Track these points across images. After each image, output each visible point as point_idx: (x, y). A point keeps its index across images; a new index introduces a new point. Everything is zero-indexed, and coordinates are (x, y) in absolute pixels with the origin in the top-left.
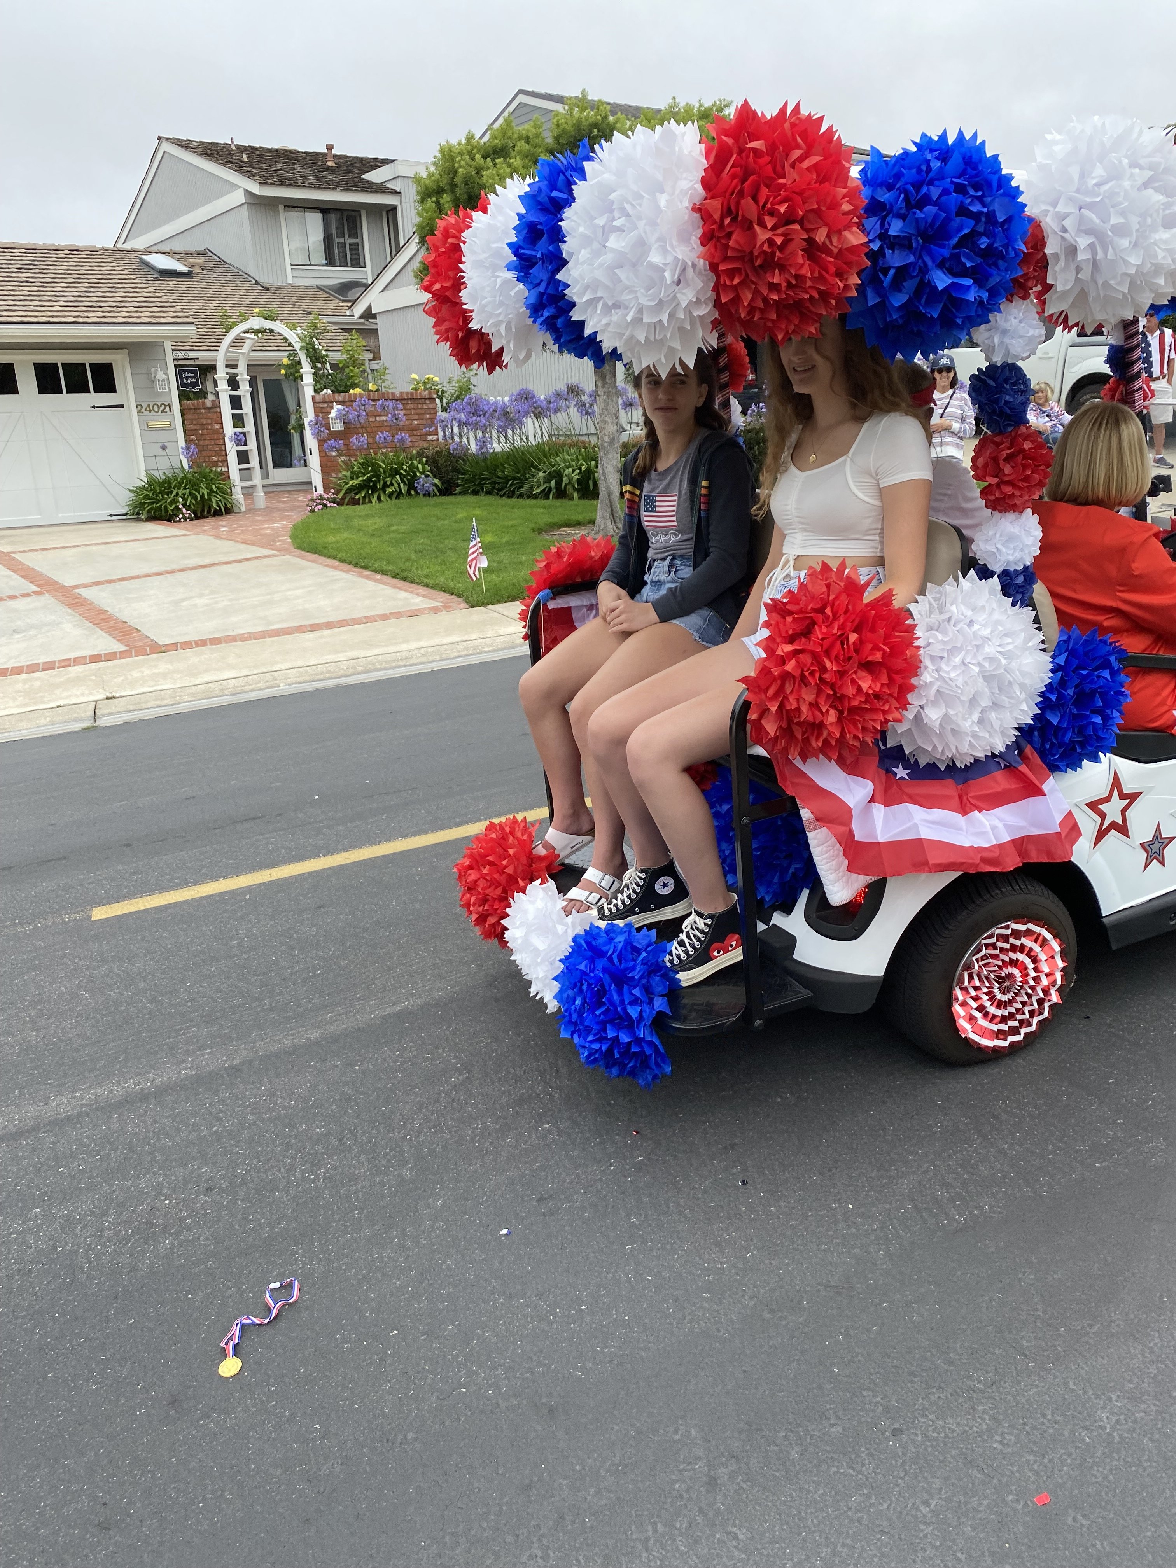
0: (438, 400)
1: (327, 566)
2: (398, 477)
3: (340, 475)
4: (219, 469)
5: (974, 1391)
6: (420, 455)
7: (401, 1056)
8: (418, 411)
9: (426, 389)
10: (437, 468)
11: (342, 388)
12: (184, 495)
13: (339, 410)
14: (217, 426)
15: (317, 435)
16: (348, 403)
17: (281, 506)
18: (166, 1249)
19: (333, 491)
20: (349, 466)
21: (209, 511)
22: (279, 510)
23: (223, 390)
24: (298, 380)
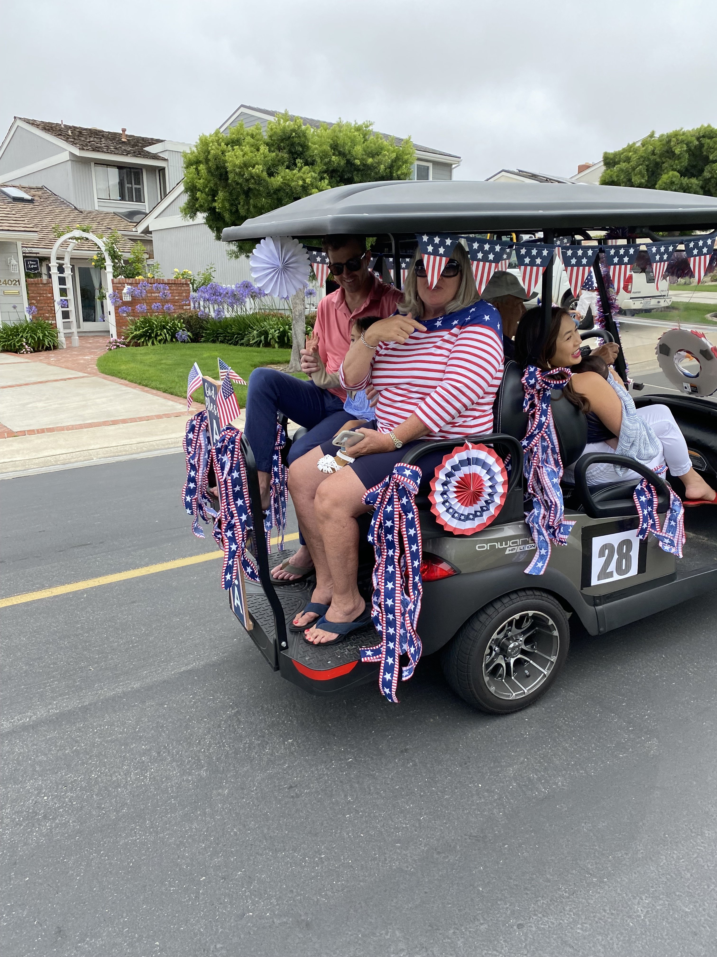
0: (191, 285)
1: (121, 384)
2: (165, 330)
3: (128, 328)
4: (50, 322)
5: (563, 898)
6: (179, 318)
7: (193, 698)
8: (177, 291)
10: (190, 326)
11: (131, 275)
12: (27, 337)
13: (128, 289)
14: (50, 295)
15: (114, 303)
16: (135, 285)
17: (89, 345)
18: (48, 829)
19: (123, 337)
20: (134, 323)
21: (43, 347)
22: (88, 348)
23: (54, 273)
24: (103, 269)
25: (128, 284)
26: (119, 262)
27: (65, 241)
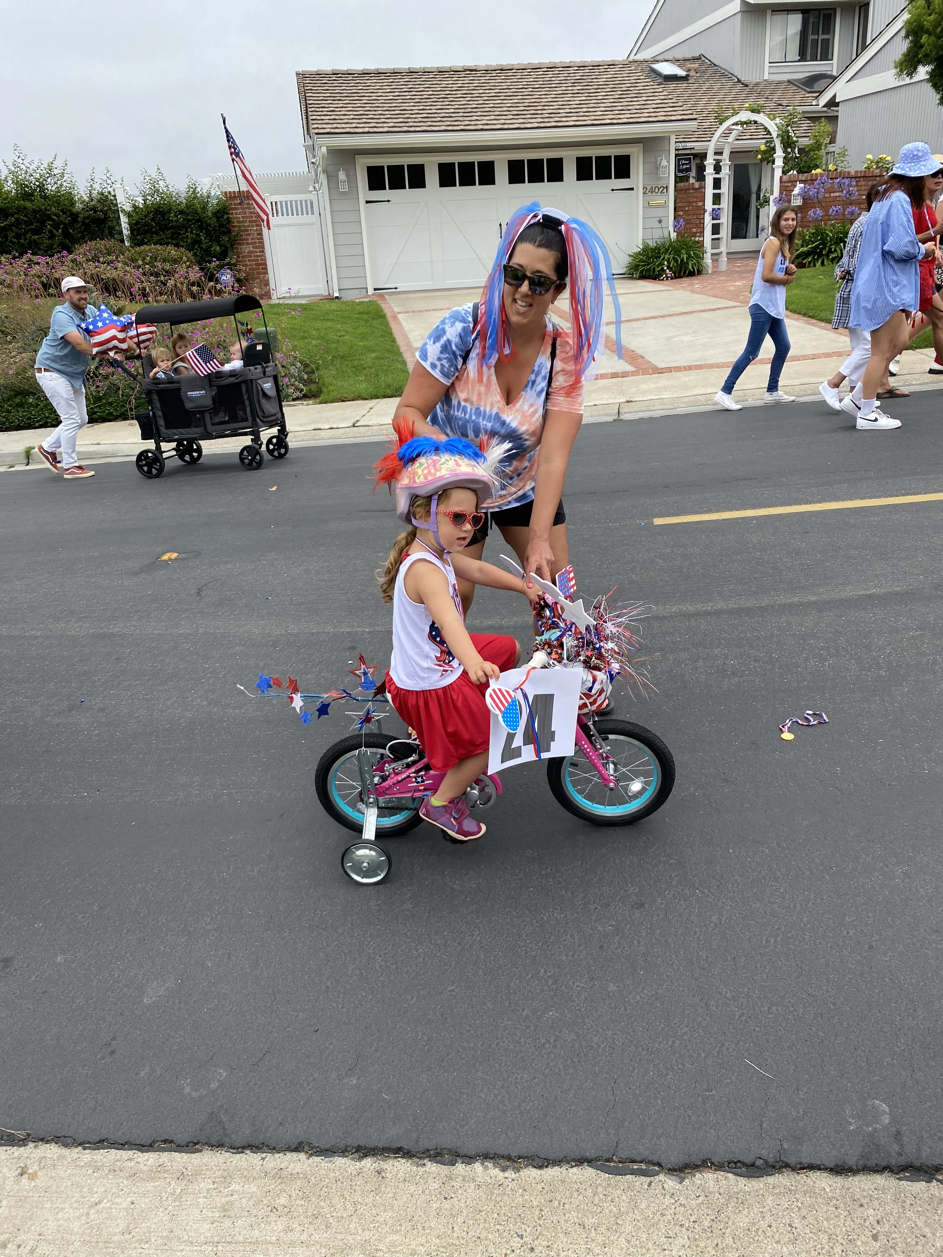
4: (697, 239)
9: (877, 168)
11: (805, 168)
12: (669, 259)
13: (801, 188)
14: (700, 204)
16: (810, 182)
17: (737, 269)
21: (685, 272)
22: (738, 272)
23: (709, 174)
24: (771, 164)
25: (801, 182)
26: (793, 151)
27: (728, 129)
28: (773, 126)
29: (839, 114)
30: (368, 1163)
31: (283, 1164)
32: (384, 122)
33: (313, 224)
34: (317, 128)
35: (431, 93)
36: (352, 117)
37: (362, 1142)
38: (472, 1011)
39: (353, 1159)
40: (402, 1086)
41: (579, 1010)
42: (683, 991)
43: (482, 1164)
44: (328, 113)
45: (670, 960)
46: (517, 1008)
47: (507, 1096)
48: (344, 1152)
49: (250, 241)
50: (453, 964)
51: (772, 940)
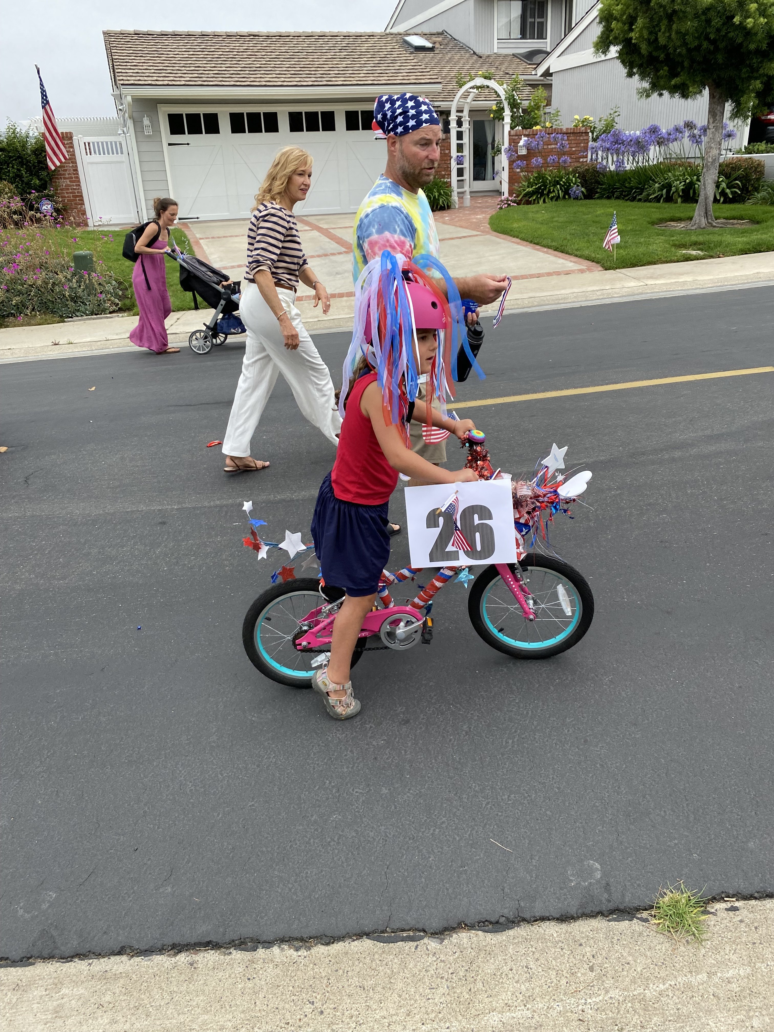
0: (590, 134)
1: (513, 242)
2: (558, 186)
3: (521, 185)
4: (446, 180)
6: (574, 172)
8: (576, 142)
9: (583, 126)
10: (585, 181)
11: (527, 125)
13: (525, 141)
14: (447, 152)
15: (509, 158)
16: (532, 136)
17: (479, 205)
19: (514, 195)
20: (527, 179)
21: (437, 207)
22: (479, 208)
23: (453, 127)
24: (501, 121)
25: (525, 135)
26: (518, 111)
27: (466, 91)
28: (501, 90)
29: (553, 82)
30: (183, 958)
31: (107, 967)
32: (181, 77)
33: (122, 162)
34: (123, 80)
35: (221, 53)
36: (153, 71)
37: (177, 940)
38: (269, 820)
39: (169, 956)
40: (210, 889)
41: (358, 812)
42: (441, 788)
43: (279, 947)
44: (132, 67)
45: (431, 764)
46: (307, 814)
47: (299, 888)
48: (161, 950)
49: (67, 176)
50: (253, 783)
51: (510, 741)
